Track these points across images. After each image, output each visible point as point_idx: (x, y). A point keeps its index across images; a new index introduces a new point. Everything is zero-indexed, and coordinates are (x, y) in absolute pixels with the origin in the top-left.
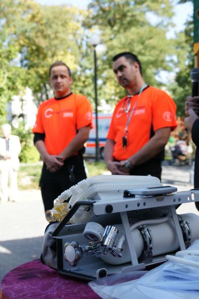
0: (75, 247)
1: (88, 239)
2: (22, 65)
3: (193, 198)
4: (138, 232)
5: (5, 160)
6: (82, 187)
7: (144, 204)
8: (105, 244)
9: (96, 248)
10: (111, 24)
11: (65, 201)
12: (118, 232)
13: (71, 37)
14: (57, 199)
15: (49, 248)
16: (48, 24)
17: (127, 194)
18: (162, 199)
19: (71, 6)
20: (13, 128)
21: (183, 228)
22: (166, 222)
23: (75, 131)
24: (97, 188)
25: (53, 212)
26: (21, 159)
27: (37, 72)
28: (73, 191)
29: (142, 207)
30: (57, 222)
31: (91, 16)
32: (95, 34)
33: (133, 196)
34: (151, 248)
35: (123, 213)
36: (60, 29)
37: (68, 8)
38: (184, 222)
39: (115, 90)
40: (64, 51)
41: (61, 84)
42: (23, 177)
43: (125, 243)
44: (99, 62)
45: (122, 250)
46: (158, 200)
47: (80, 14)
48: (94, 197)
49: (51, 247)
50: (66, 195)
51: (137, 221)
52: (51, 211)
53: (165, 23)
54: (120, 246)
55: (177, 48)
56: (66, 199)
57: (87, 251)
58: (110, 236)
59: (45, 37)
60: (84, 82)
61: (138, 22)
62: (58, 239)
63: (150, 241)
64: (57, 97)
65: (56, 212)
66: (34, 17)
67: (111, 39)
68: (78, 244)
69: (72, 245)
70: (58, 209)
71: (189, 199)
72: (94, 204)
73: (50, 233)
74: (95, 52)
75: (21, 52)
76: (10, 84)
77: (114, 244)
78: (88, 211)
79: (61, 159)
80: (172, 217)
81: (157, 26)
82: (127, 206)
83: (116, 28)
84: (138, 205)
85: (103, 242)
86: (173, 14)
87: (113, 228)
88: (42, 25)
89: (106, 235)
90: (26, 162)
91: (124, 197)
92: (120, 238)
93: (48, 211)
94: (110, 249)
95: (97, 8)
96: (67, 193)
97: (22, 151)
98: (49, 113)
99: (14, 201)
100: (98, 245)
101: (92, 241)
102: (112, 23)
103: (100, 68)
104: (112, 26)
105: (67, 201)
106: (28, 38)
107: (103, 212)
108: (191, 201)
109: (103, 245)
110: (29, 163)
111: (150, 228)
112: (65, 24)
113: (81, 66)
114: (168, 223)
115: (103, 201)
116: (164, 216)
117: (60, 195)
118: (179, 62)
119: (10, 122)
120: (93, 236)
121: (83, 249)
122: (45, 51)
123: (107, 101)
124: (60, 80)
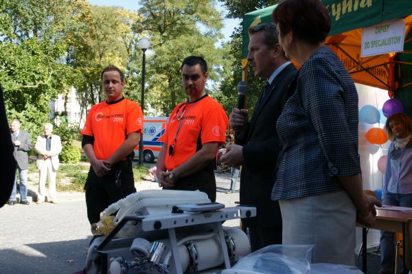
0: (121, 262)
1: (134, 254)
2: (67, 63)
3: (239, 215)
4: (185, 247)
5: (45, 159)
6: (130, 200)
7: (193, 221)
8: (152, 260)
9: (142, 264)
10: (160, 30)
11: (112, 215)
12: (165, 248)
13: (120, 39)
14: (104, 212)
15: (93, 263)
16: (98, 25)
17: (176, 210)
18: (210, 216)
19: (122, 9)
20: (55, 126)
21: (228, 244)
22: (212, 238)
23: (125, 137)
24: (146, 202)
25: (99, 225)
26: (61, 159)
27: (83, 71)
28: (121, 205)
29: (190, 223)
30: (102, 235)
31: (141, 21)
32: (145, 38)
33: (181, 212)
34: (197, 264)
35: (171, 229)
36: (110, 31)
37: (119, 11)
38: (230, 237)
39: (161, 95)
40: (112, 51)
41: (113, 89)
42: (63, 178)
43: (172, 259)
44: (147, 66)
45: (168, 266)
46: (206, 217)
47: (131, 17)
48: (142, 211)
49: (95, 261)
50: (113, 209)
51: (184, 237)
52: (97, 224)
53: (214, 33)
54: (166, 262)
55: (224, 58)
56: (113, 212)
57: (133, 267)
58: (157, 252)
59: (93, 37)
60: (131, 84)
61: (187, 30)
62: (103, 254)
63: (197, 257)
64: (108, 101)
65: (103, 226)
66: (84, 16)
67: (160, 45)
68: (124, 259)
69: (118, 261)
70: (104, 222)
71: (235, 215)
72: (143, 220)
73: (95, 247)
74: (144, 55)
75: (68, 51)
76: (55, 81)
77: (161, 260)
78: (135, 225)
79: (109, 164)
80: (218, 232)
81: (206, 35)
82: (175, 223)
83: (165, 34)
84: (187, 221)
85: (150, 258)
86: (222, 26)
87: (161, 244)
88: (91, 24)
89: (153, 251)
90: (66, 162)
91: (173, 212)
92: (167, 254)
93: (94, 225)
94: (157, 265)
95: (148, 13)
96: (114, 205)
97: (63, 150)
98: (99, 116)
99: (51, 202)
100: (144, 261)
101: (138, 256)
102: (163, 30)
103: (147, 71)
104: (162, 33)
105: (115, 214)
106: (76, 37)
107: (151, 228)
108: (237, 217)
109: (149, 261)
110: (70, 163)
111: (197, 244)
112: (114, 26)
113: (129, 69)
114: (214, 239)
115: (152, 217)
116: (211, 231)
117: (107, 207)
118: (225, 72)
119: (52, 120)
120: (139, 252)
121: (129, 265)
122: (93, 51)
123: (152, 105)
124: (111, 85)
